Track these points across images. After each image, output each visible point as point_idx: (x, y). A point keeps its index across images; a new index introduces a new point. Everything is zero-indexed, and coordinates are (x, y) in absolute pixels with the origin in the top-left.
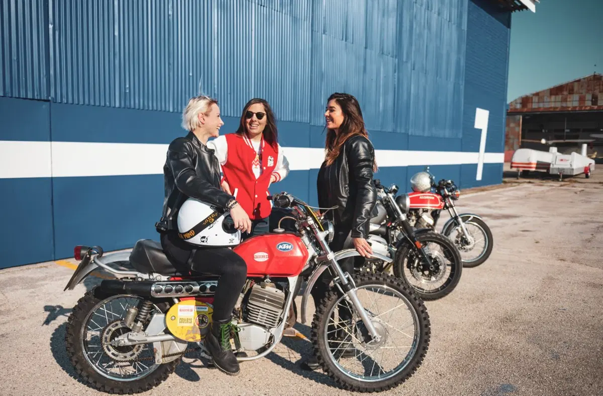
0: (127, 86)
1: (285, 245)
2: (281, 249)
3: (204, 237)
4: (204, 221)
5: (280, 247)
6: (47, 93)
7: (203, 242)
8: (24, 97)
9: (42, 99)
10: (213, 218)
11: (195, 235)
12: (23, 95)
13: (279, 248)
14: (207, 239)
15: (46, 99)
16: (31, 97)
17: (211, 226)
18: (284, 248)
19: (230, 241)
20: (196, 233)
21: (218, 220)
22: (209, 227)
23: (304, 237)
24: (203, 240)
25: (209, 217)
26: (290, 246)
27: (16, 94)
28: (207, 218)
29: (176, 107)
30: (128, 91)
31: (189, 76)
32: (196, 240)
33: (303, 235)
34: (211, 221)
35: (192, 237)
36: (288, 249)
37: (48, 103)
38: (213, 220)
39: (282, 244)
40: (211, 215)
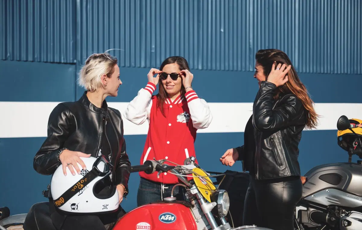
0: (153, 46)
1: (168, 216)
2: (163, 220)
3: (74, 204)
4: (72, 187)
5: (163, 217)
6: (73, 57)
7: (74, 209)
8: (52, 61)
9: (68, 62)
10: (82, 184)
11: (65, 202)
12: (50, 59)
13: (162, 219)
14: (77, 205)
15: (71, 62)
16: (58, 61)
17: (81, 192)
18: (166, 219)
19: (103, 207)
20: (66, 201)
21: (87, 186)
22: (78, 194)
23: (195, 208)
24: (73, 207)
25: (77, 183)
26: (173, 217)
27: (44, 58)
28: (76, 185)
29: (205, 64)
30: (153, 51)
31: (220, 32)
32: (67, 207)
33: (193, 206)
34: (80, 187)
35: (62, 204)
36: (171, 221)
37: (74, 66)
38: (82, 185)
39: (164, 215)
40: (80, 181)
